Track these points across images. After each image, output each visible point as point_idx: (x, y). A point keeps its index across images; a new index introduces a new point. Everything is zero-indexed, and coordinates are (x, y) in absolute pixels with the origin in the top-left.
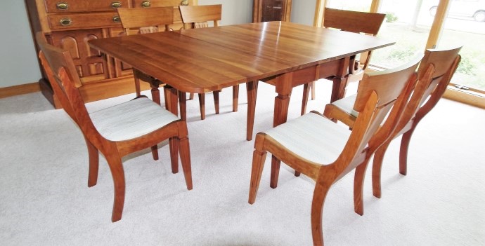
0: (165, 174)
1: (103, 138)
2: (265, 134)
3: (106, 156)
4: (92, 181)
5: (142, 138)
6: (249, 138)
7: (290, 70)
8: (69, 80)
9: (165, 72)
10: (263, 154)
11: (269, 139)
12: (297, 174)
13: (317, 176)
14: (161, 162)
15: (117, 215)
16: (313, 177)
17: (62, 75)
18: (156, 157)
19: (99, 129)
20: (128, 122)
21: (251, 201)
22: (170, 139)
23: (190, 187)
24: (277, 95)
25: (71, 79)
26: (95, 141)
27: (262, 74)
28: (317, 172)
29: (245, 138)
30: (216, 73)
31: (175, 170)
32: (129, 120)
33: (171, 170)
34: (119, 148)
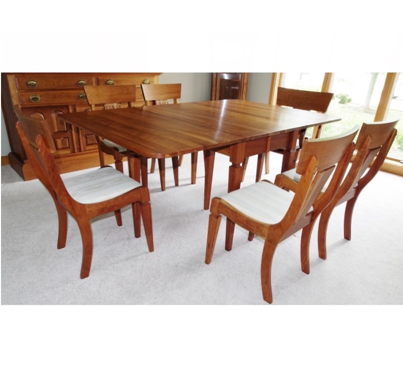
0: (128, 239)
1: (74, 201)
2: (220, 199)
3: (76, 217)
4: (61, 244)
5: (109, 201)
6: (206, 208)
7: (243, 141)
8: (45, 146)
9: (130, 141)
10: (218, 217)
11: (223, 202)
12: (250, 239)
13: (266, 234)
14: (125, 228)
15: (85, 272)
16: (262, 235)
17: (39, 142)
18: (120, 223)
19: (70, 193)
20: (95, 188)
21: (208, 261)
22: (133, 204)
23: (151, 249)
24: (231, 164)
25: (48, 146)
26: (66, 203)
27: (217, 143)
28: (266, 231)
29: (202, 207)
30: (176, 142)
31: (137, 235)
32: (96, 186)
33: (134, 235)
34: (88, 210)
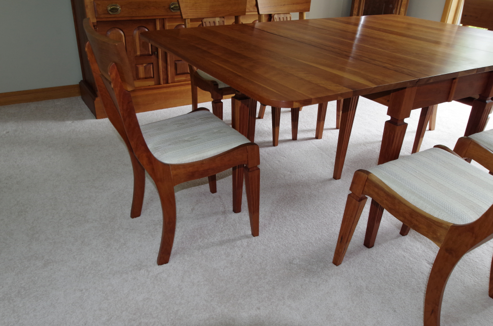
0: (224, 213)
1: (155, 159)
2: (368, 173)
3: (157, 182)
4: (136, 211)
5: (202, 163)
6: (337, 175)
7: (414, 84)
8: (120, 80)
10: (362, 200)
11: (374, 179)
12: (404, 232)
13: (443, 238)
14: (220, 197)
15: (164, 257)
16: (435, 239)
17: (112, 75)
18: (213, 190)
19: (150, 146)
20: (185, 141)
21: (337, 261)
22: (234, 169)
23: (255, 232)
24: (389, 118)
25: (123, 80)
26: (144, 162)
27: (374, 86)
28: (442, 234)
29: (332, 176)
30: (309, 82)
31: (237, 209)
32: (186, 139)
33: (231, 209)
34: (173, 173)
